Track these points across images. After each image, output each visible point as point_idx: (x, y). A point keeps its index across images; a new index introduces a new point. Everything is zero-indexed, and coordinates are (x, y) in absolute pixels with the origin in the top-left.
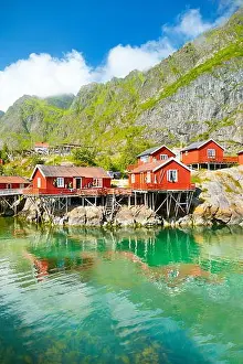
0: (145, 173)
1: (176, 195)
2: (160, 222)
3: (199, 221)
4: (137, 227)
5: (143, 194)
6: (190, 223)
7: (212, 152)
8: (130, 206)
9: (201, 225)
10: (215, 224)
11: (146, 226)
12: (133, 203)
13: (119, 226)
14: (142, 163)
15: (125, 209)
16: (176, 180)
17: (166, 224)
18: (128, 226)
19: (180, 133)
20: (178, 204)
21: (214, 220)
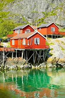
0: (22, 39)
1: (38, 51)
2: (30, 66)
3: (50, 65)
4: (18, 69)
5: (21, 51)
6: (45, 66)
7: (53, 29)
8: (13, 58)
9: (51, 67)
10: (58, 66)
11: (23, 69)
12: (15, 56)
13: (8, 69)
14: (17, 34)
15: (10, 60)
16: (39, 44)
17: (33, 67)
18: (13, 69)
19: (29, 18)
20: (40, 56)
21: (57, 65)
